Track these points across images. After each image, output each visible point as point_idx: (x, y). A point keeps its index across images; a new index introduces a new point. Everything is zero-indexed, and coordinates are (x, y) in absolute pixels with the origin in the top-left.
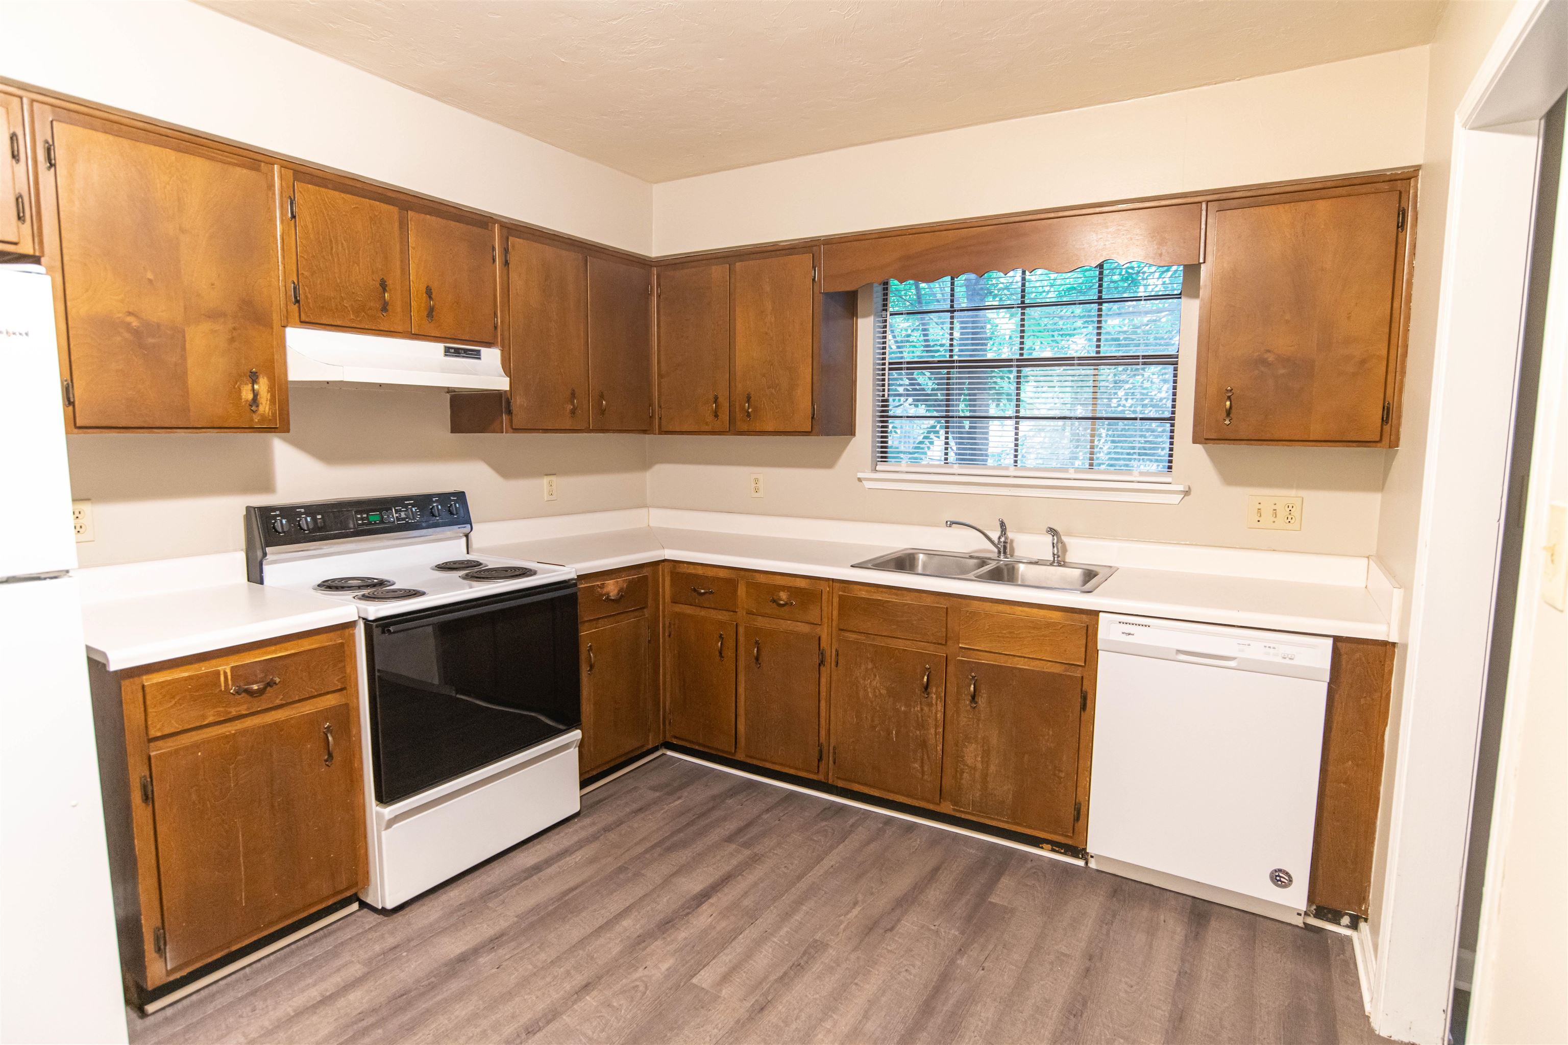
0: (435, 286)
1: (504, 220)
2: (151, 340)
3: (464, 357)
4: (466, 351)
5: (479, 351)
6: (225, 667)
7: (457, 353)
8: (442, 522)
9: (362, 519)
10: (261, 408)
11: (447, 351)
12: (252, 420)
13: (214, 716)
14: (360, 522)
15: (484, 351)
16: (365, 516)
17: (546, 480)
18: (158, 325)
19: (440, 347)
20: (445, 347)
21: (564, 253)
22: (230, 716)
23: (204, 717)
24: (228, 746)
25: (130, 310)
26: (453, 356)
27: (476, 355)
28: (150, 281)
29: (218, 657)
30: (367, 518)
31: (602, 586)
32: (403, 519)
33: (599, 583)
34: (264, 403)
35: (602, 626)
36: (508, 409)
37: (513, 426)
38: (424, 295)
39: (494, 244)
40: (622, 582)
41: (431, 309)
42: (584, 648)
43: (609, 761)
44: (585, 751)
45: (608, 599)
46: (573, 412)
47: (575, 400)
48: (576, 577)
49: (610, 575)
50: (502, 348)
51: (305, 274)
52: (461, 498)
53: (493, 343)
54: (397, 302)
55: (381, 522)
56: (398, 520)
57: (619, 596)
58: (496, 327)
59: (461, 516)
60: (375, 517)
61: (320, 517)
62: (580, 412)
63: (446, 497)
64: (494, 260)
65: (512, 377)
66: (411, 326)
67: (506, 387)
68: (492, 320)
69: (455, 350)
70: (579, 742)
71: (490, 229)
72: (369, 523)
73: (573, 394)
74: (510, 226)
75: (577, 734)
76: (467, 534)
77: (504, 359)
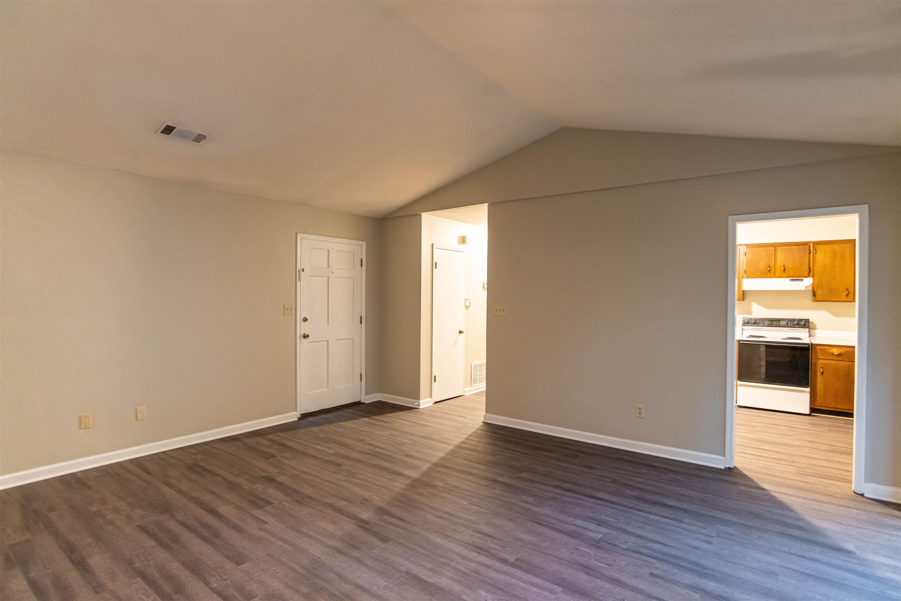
0: (786, 264)
3: (797, 281)
5: (803, 279)
8: (798, 327)
9: (770, 323)
15: (805, 279)
19: (788, 279)
20: (790, 279)
31: (830, 350)
32: (784, 324)
33: (828, 348)
35: (829, 362)
36: (814, 294)
37: (816, 300)
38: (782, 267)
39: (810, 248)
40: (841, 350)
41: (784, 270)
42: (819, 367)
43: (831, 408)
44: (818, 399)
45: (832, 354)
46: (847, 295)
47: (847, 292)
48: (809, 343)
49: (834, 347)
50: (813, 277)
51: (748, 267)
52: (807, 321)
53: (809, 276)
54: (773, 270)
55: (776, 324)
56: (782, 324)
57: (839, 355)
58: (810, 272)
59: (806, 326)
60: (775, 323)
61: (758, 321)
62: (851, 295)
63: (801, 320)
64: (810, 253)
65: (816, 286)
66: (778, 275)
67: (803, 289)
68: (808, 270)
69: (793, 280)
70: (809, 393)
71: (809, 245)
72: (772, 324)
73: (847, 290)
74: (817, 242)
75: (808, 390)
76: (809, 332)
77: (814, 281)
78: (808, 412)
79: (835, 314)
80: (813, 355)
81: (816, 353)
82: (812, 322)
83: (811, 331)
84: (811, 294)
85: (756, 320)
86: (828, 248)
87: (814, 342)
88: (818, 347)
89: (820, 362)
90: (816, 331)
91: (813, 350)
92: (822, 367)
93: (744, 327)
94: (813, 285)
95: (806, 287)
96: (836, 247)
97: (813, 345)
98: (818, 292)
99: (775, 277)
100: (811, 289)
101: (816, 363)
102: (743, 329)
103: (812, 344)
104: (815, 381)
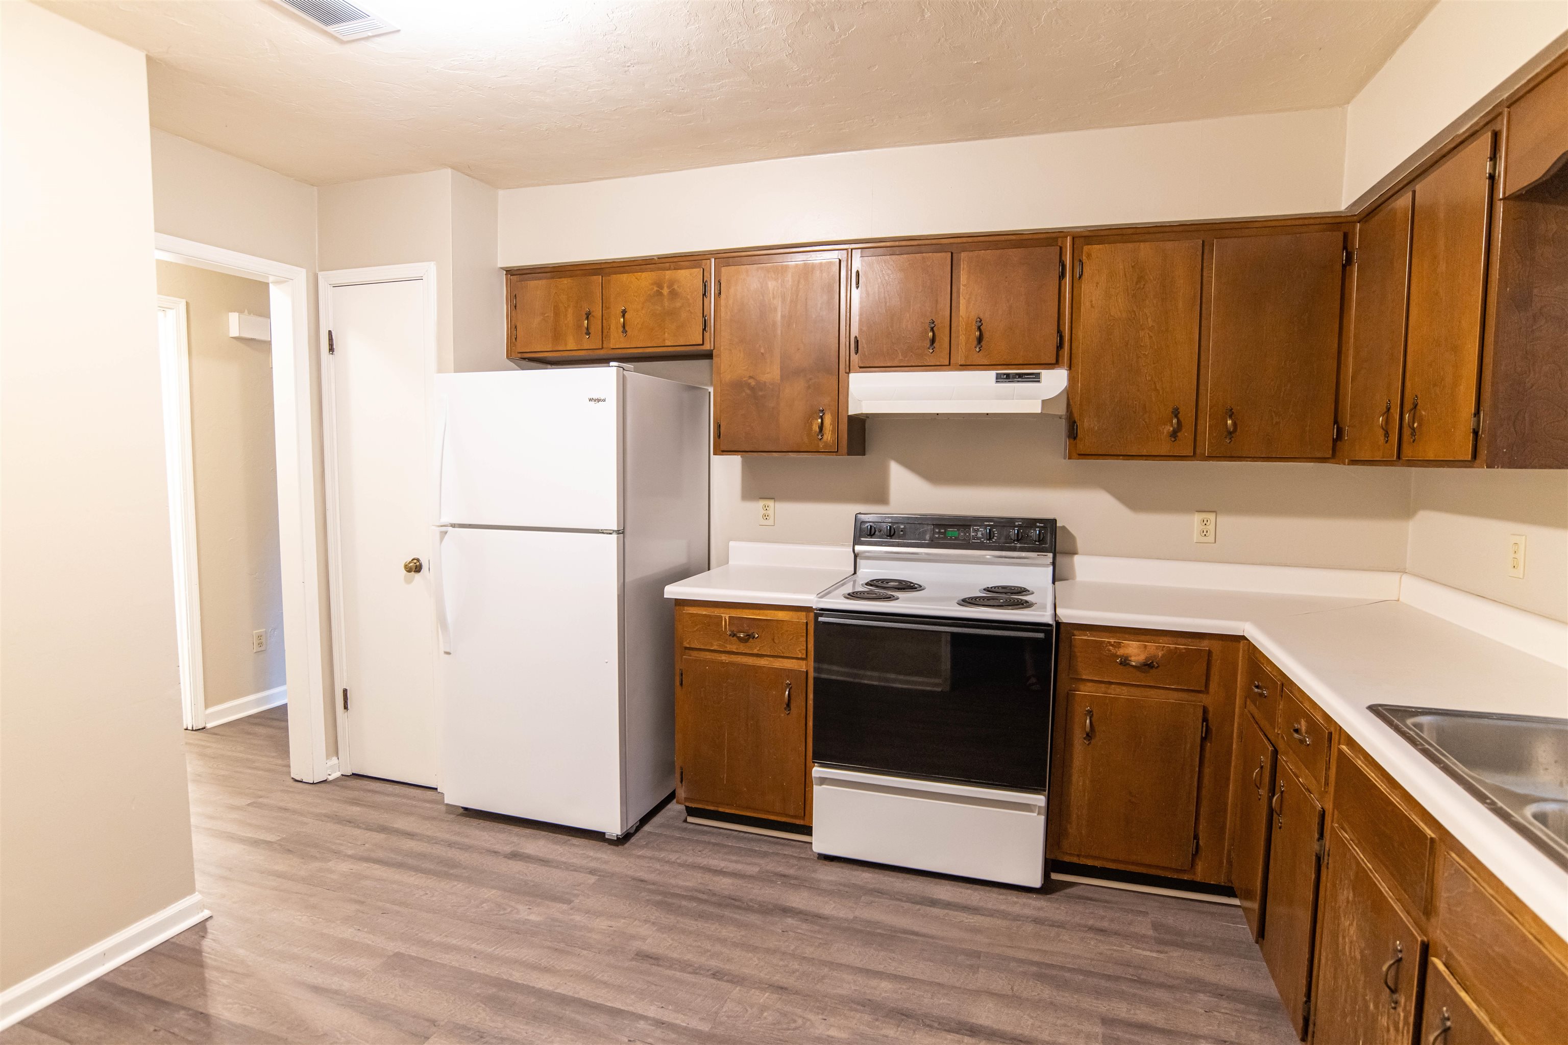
0: (986, 317)
1: (1079, 230)
2: (760, 393)
3: (1018, 381)
4: (1020, 375)
5: (1039, 374)
6: (726, 615)
7: (1008, 378)
8: (1020, 547)
9: (939, 533)
10: (825, 437)
11: (999, 378)
12: (818, 446)
13: (717, 646)
14: (937, 536)
15: (1045, 374)
16: (943, 531)
17: (1197, 518)
18: (765, 382)
19: (992, 374)
20: (997, 374)
21: (1169, 245)
22: (725, 649)
23: (712, 645)
24: (723, 669)
25: (751, 375)
26: (1005, 382)
27: (1036, 378)
28: (762, 354)
29: (724, 607)
30: (944, 533)
31: (1118, 645)
32: (978, 539)
33: (1112, 641)
34: (827, 433)
35: (1114, 691)
36: (1073, 432)
37: (1078, 452)
38: (974, 327)
39: (1063, 258)
40: (1154, 649)
41: (980, 340)
42: (1079, 710)
43: (1114, 861)
44: (1072, 829)
45: (1125, 662)
46: (1174, 434)
47: (1175, 421)
48: (1051, 622)
49: (1130, 633)
50: (1070, 368)
51: (864, 329)
52: (1050, 525)
53: (1055, 364)
54: (942, 337)
55: (956, 539)
56: (974, 538)
57: (1148, 666)
58: (1060, 346)
59: (1046, 543)
60: (953, 533)
61: (902, 527)
62: (1186, 434)
63: (1031, 523)
64: (1062, 275)
65: (1078, 398)
66: (959, 358)
67: (1038, 409)
68: (1055, 340)
69: (1008, 376)
70: (1044, 811)
71: (1059, 244)
72: (945, 538)
73: (1176, 413)
74: (1087, 234)
75: (1040, 800)
76: (1054, 564)
77: (1072, 379)
78: (1035, 880)
79: (1133, 502)
80: (1063, 664)
81: (1072, 657)
82: (1064, 528)
83: (1059, 559)
84: (1063, 425)
85: (897, 521)
86: (1119, 256)
87: (1068, 615)
88: (1080, 637)
89: (1085, 690)
90: (1076, 558)
91: (1062, 646)
92: (1090, 713)
93: (858, 548)
94: (1069, 393)
95: (1044, 402)
96: (1145, 250)
97: (1062, 628)
98: (1087, 423)
99: (949, 365)
100: (1062, 410)
101: (1069, 697)
102: (856, 556)
103: (1058, 624)
104: (1066, 764)
